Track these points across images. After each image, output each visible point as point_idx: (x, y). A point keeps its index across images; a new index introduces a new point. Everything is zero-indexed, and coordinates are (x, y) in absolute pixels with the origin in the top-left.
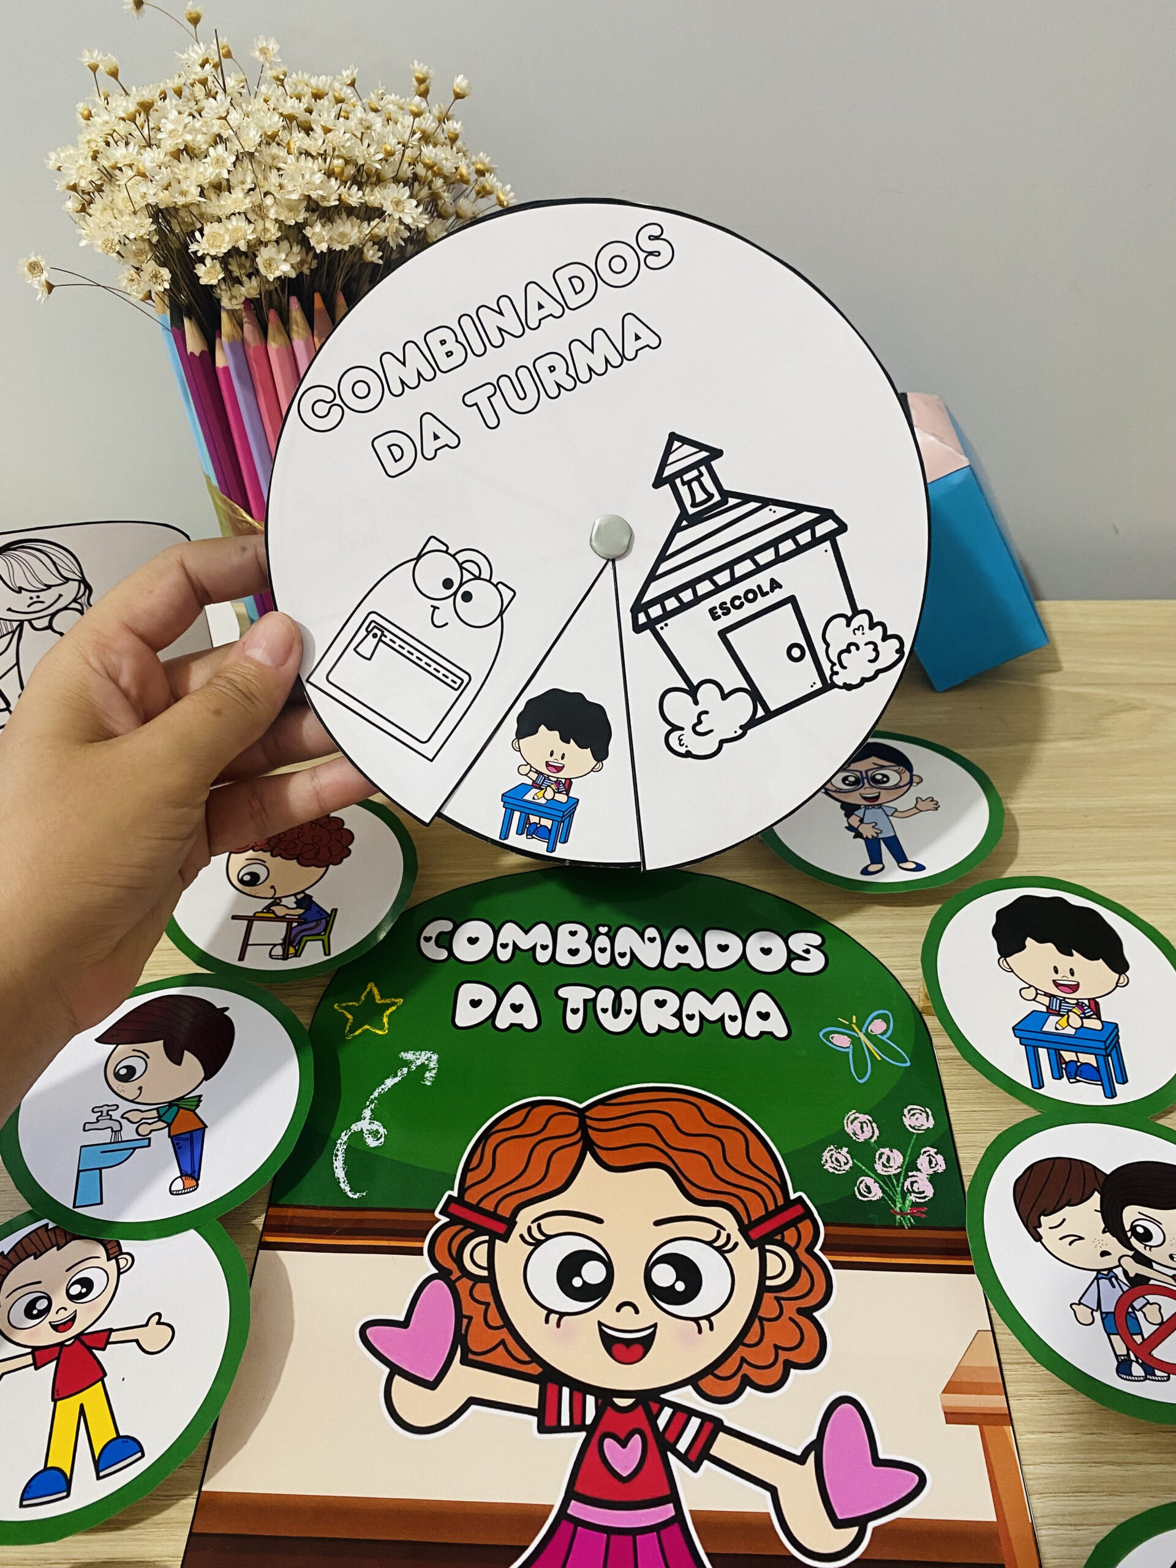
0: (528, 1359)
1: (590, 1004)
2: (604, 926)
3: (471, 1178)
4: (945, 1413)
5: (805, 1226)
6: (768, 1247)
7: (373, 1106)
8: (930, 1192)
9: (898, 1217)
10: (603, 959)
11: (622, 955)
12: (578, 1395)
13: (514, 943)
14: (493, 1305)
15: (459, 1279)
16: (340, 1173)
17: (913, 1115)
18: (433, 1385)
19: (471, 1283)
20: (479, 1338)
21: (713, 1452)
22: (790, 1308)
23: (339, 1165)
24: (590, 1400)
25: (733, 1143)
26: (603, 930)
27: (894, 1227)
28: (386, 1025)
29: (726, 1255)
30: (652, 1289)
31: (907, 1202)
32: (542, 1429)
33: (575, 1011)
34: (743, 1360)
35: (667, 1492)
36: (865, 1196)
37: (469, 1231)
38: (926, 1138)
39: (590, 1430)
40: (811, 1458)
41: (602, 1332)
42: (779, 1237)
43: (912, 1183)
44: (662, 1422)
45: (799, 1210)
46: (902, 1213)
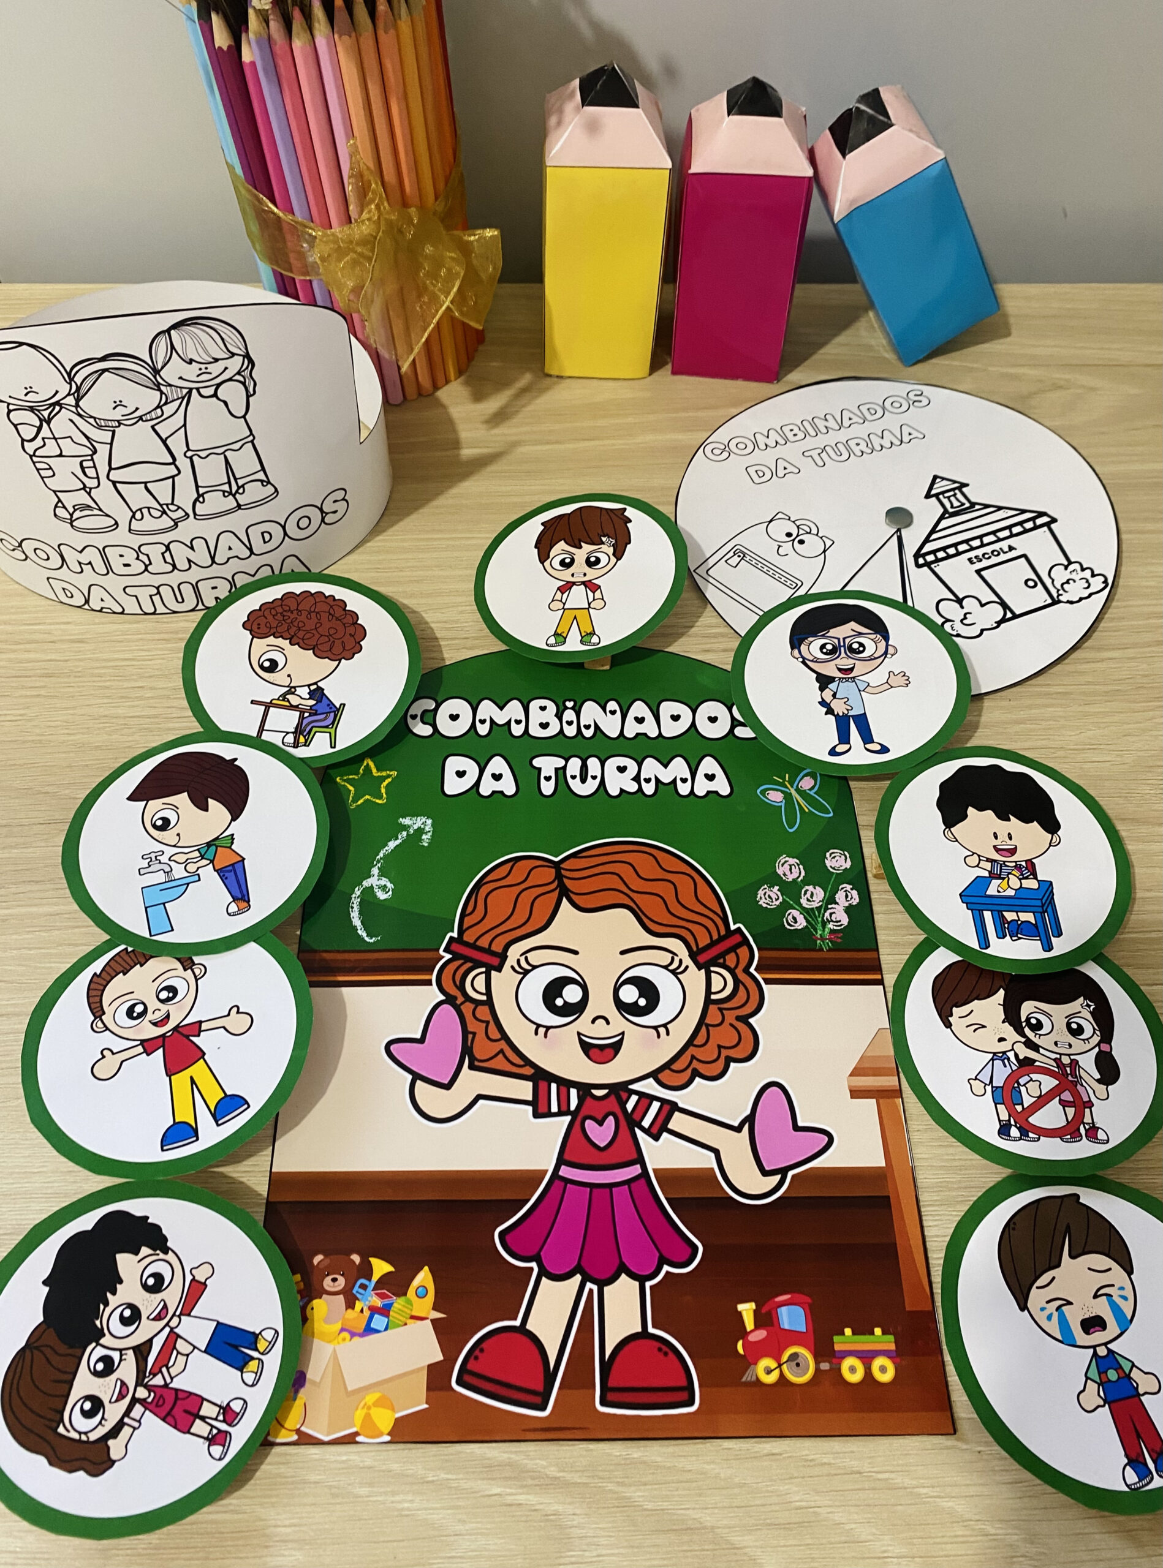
0: (522, 1063)
1: (561, 772)
2: (570, 700)
3: (468, 922)
4: (851, 1091)
5: (743, 951)
6: (712, 969)
7: (379, 865)
8: (845, 921)
9: (818, 942)
10: (571, 731)
11: (587, 727)
12: (563, 1089)
13: (491, 719)
14: (492, 1023)
15: (462, 1003)
16: (357, 922)
17: (834, 857)
18: (448, 1087)
19: (472, 1006)
20: (483, 1048)
21: (670, 1126)
22: (730, 1017)
23: (355, 915)
24: (573, 1092)
25: (685, 885)
26: (570, 704)
27: (815, 950)
28: (385, 795)
29: (679, 976)
30: (620, 1005)
31: (827, 930)
32: (536, 1115)
33: (548, 779)
34: (693, 1057)
35: (635, 1156)
36: (791, 926)
37: (469, 965)
38: (844, 877)
39: (574, 1114)
40: (746, 1127)
41: (581, 1041)
42: (721, 961)
43: (831, 914)
44: (630, 1106)
45: (737, 939)
46: (822, 939)
